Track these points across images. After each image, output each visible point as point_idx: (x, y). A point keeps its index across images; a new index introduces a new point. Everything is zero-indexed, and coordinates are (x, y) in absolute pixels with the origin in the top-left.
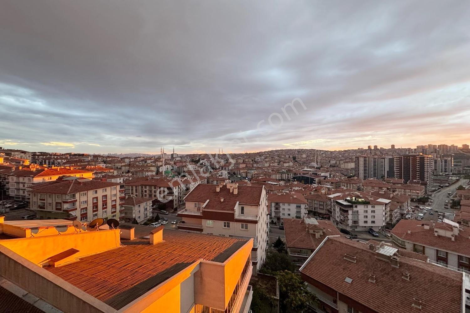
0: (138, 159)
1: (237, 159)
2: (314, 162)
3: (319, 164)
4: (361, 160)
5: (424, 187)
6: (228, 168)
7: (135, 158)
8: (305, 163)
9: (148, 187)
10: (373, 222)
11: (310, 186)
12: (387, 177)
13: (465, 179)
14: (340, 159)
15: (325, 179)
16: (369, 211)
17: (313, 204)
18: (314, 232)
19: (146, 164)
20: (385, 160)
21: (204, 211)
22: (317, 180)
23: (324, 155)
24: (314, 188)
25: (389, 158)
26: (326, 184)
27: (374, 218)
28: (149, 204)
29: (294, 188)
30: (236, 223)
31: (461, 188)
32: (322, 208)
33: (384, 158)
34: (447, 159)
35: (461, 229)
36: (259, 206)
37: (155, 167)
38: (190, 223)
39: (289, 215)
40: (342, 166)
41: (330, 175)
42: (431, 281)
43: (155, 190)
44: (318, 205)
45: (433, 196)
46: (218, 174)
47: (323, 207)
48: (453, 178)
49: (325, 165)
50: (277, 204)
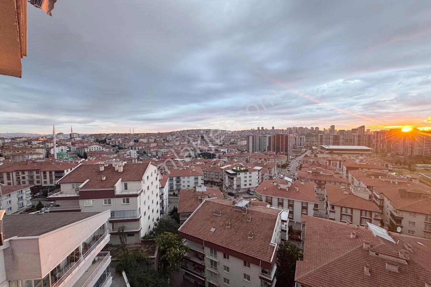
0: (18, 139)
1: (148, 139)
2: (218, 140)
3: (222, 141)
4: (251, 138)
5: (286, 156)
6: (138, 148)
7: (12, 139)
9: (26, 173)
10: (250, 184)
11: (210, 160)
14: (237, 138)
15: (223, 154)
16: (248, 177)
17: (211, 175)
18: (201, 197)
19: (30, 145)
21: (81, 191)
22: (217, 155)
23: (227, 135)
24: (213, 162)
25: (269, 136)
26: (224, 158)
27: (251, 181)
28: (26, 192)
30: (117, 198)
31: (306, 156)
32: (218, 177)
33: (266, 137)
34: (302, 136)
36: (142, 180)
37: (44, 149)
39: (189, 186)
40: (239, 143)
41: (228, 150)
43: (38, 175)
44: (215, 175)
45: (291, 163)
46: (126, 154)
48: (304, 150)
49: (227, 143)
50: (178, 178)
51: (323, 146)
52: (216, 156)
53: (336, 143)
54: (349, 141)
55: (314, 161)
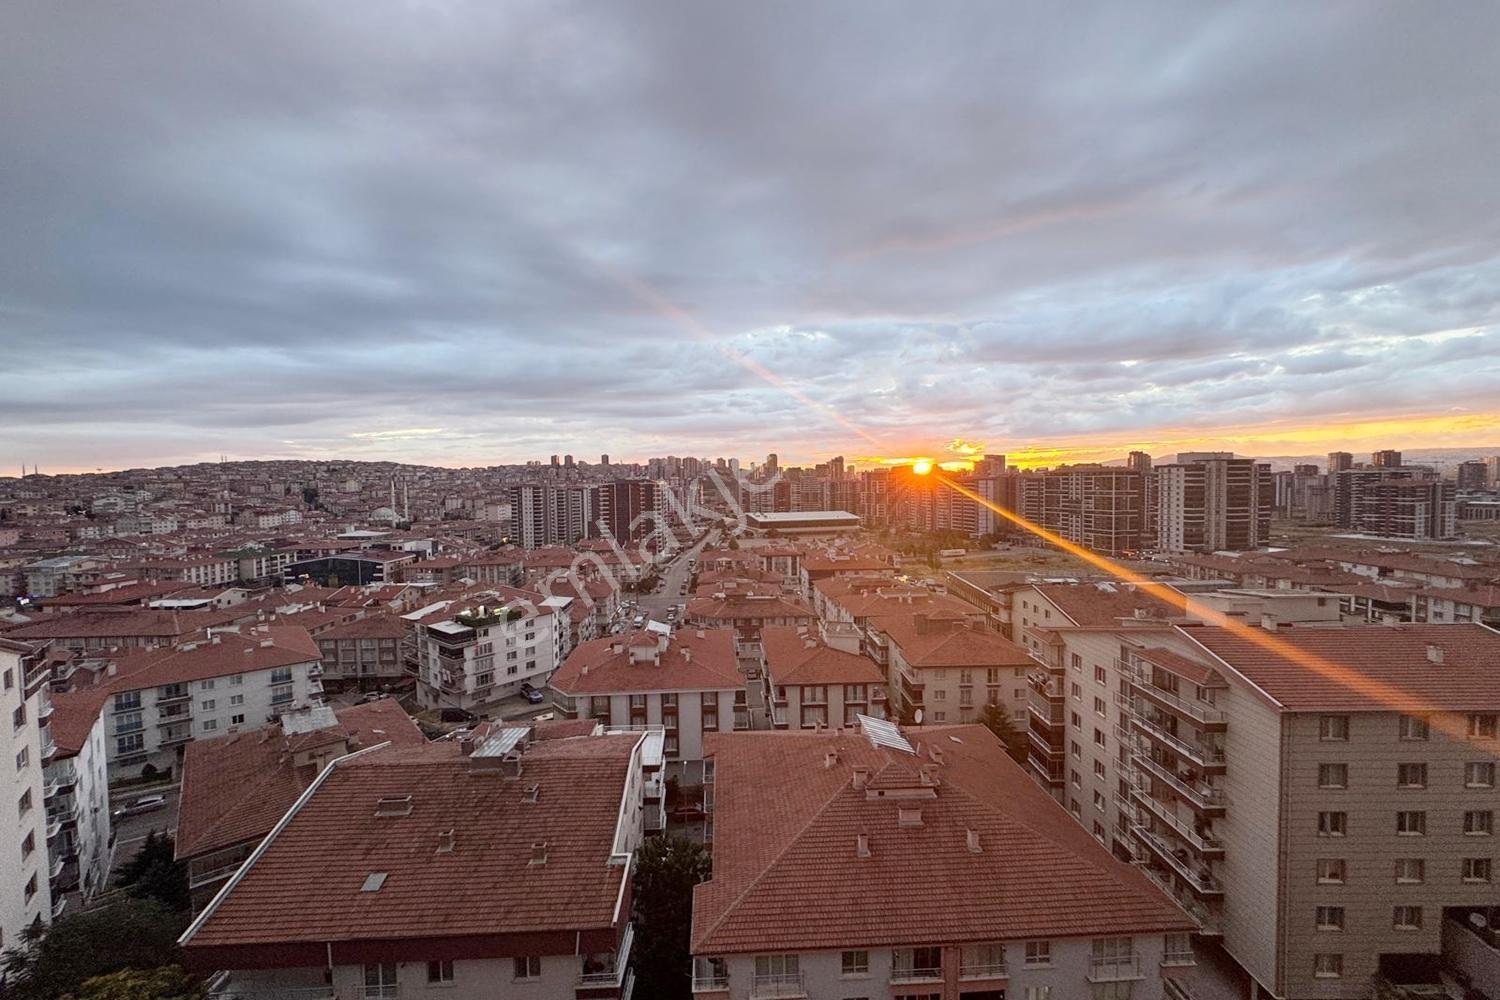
2: (390, 507)
3: (406, 510)
4: (527, 495)
8: (355, 511)
10: (531, 665)
11: (352, 591)
12: (588, 539)
14: (474, 494)
15: (416, 560)
16: (520, 638)
17: (359, 652)
18: (312, 757)
20: (581, 495)
22: (387, 566)
23: (427, 483)
24: (366, 598)
25: (591, 488)
26: (419, 575)
27: (534, 652)
32: (391, 658)
33: (581, 490)
39: (239, 719)
40: (480, 515)
41: (435, 545)
44: (376, 653)
45: (665, 572)
47: (395, 655)
49: (429, 515)
50: (174, 689)
51: (751, 514)
52: (381, 571)
55: (730, 562)
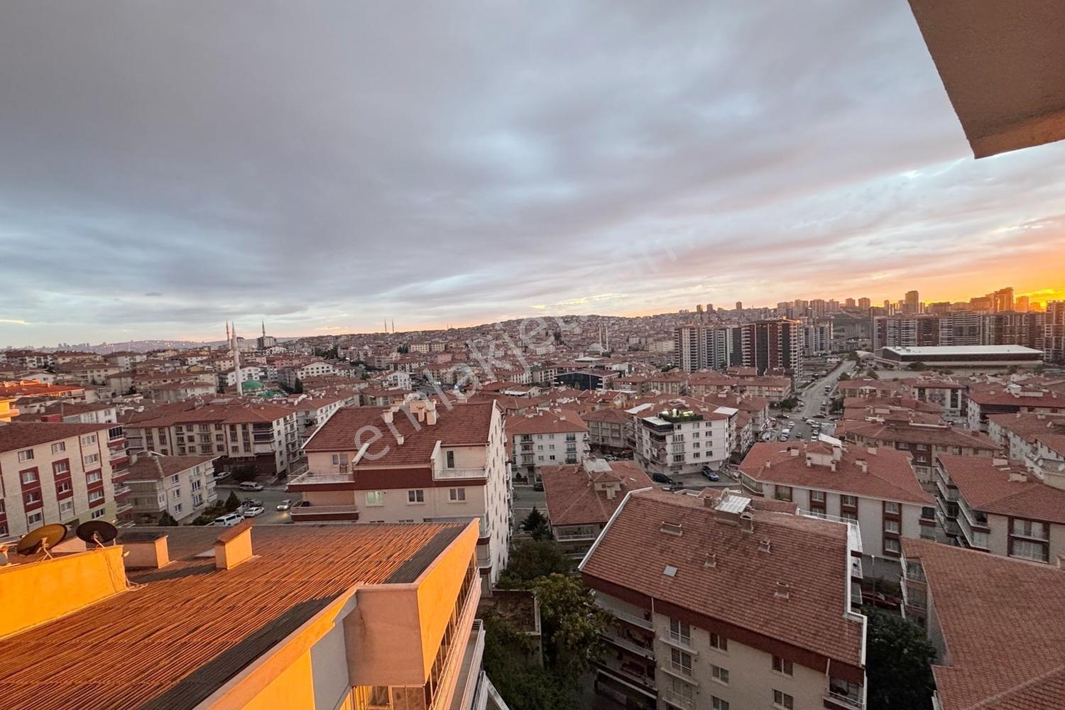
0: (159, 354)
1: (430, 344)
2: (598, 343)
3: (607, 345)
4: (686, 334)
5: (789, 379)
6: (411, 366)
7: (149, 354)
8: (580, 345)
9: (196, 428)
10: (709, 454)
11: (591, 393)
12: (731, 366)
13: (849, 360)
14: (646, 334)
15: (620, 377)
16: (702, 434)
17: (600, 429)
18: (604, 486)
19: (185, 367)
20: (726, 333)
21: (358, 471)
22: (604, 379)
23: (616, 327)
24: (599, 398)
25: (734, 329)
26: (623, 386)
27: (711, 445)
28: (206, 470)
29: (558, 401)
30: (436, 489)
31: (844, 377)
32: (617, 436)
33: (725, 329)
34: (823, 325)
35: (845, 449)
36: (488, 445)
37: (214, 375)
38: (321, 503)
39: (553, 457)
40: (652, 348)
41: (630, 367)
42: (802, 546)
43: (219, 432)
44: (609, 432)
45: (803, 395)
46: (385, 381)
47: (620, 434)
48: (833, 360)
49: (620, 348)
50: (526, 437)
51: (891, 348)
52: (601, 382)
53: (929, 338)
54: (965, 332)
55: (875, 391)
